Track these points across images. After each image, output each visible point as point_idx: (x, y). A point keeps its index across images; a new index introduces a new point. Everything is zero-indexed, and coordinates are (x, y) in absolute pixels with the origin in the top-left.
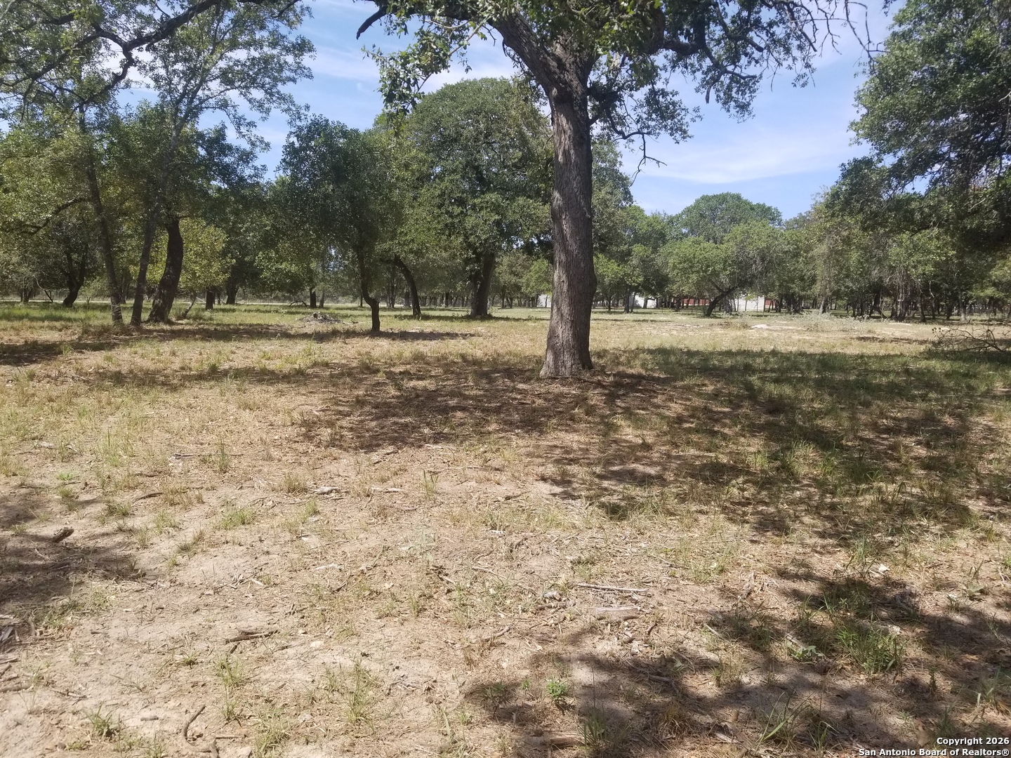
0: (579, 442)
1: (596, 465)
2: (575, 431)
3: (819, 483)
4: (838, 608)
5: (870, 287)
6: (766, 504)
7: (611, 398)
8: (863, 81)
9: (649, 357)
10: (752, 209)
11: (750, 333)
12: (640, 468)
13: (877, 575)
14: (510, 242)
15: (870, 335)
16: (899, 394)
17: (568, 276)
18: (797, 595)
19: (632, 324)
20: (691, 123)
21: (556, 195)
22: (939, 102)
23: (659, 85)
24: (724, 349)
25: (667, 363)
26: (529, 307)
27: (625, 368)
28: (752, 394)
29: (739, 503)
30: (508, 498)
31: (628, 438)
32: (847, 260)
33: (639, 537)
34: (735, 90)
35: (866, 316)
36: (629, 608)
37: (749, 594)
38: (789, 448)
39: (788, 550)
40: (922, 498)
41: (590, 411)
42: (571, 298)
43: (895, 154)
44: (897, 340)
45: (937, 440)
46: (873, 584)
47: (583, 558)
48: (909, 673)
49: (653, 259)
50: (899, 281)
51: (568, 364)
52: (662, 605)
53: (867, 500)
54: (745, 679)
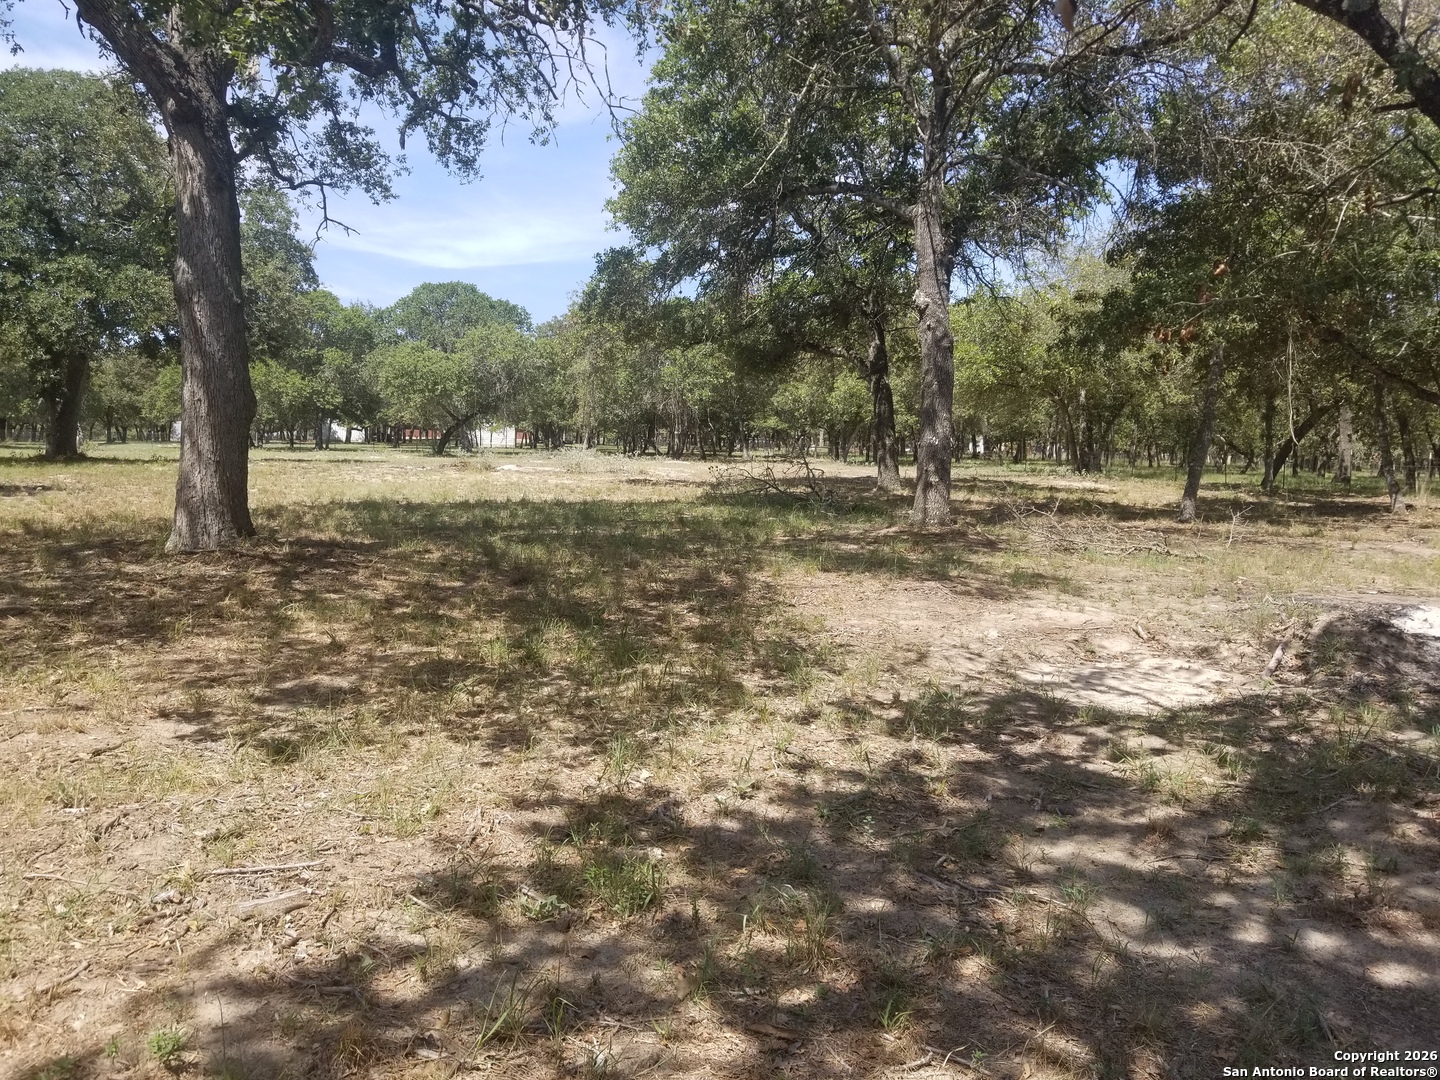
0: (229, 650)
1: (254, 683)
2: (224, 633)
3: (574, 673)
4: (587, 838)
5: (642, 416)
6: (505, 710)
7: (284, 579)
8: (616, 148)
9: (348, 514)
10: (492, 307)
11: (495, 477)
12: (325, 680)
13: (638, 785)
14: (114, 337)
15: (641, 477)
16: (673, 551)
17: (207, 392)
18: (537, 829)
19: (325, 465)
20: (394, 178)
21: (181, 264)
22: (704, 185)
23: (345, 117)
24: (459, 499)
25: (375, 522)
26: (156, 440)
27: (310, 533)
28: (493, 561)
29: (468, 714)
30: (97, 753)
31: (309, 637)
32: (614, 381)
33: (317, 784)
34: (454, 137)
35: (638, 452)
36: (293, 894)
37: (474, 839)
38: (536, 631)
39: (529, 769)
40: (692, 679)
41: (250, 600)
42: (213, 427)
43: (660, 245)
44: (672, 482)
45: (712, 604)
46: (631, 796)
47: (224, 830)
48: (670, 908)
49: (356, 371)
50: (673, 409)
51: (214, 530)
52: (346, 879)
53: (629, 689)
54: (461, 962)
